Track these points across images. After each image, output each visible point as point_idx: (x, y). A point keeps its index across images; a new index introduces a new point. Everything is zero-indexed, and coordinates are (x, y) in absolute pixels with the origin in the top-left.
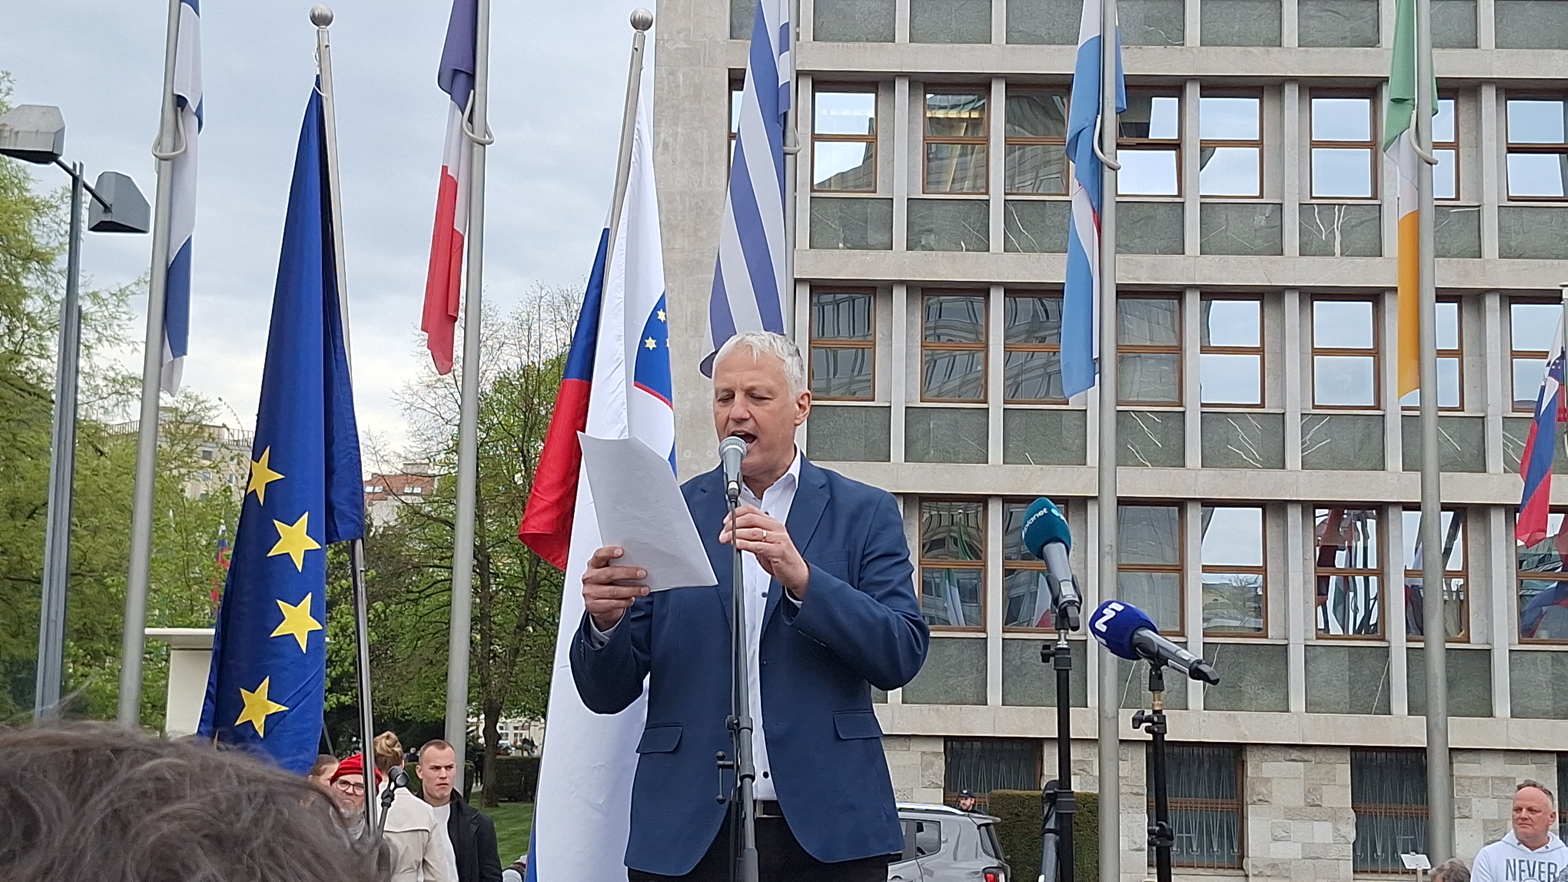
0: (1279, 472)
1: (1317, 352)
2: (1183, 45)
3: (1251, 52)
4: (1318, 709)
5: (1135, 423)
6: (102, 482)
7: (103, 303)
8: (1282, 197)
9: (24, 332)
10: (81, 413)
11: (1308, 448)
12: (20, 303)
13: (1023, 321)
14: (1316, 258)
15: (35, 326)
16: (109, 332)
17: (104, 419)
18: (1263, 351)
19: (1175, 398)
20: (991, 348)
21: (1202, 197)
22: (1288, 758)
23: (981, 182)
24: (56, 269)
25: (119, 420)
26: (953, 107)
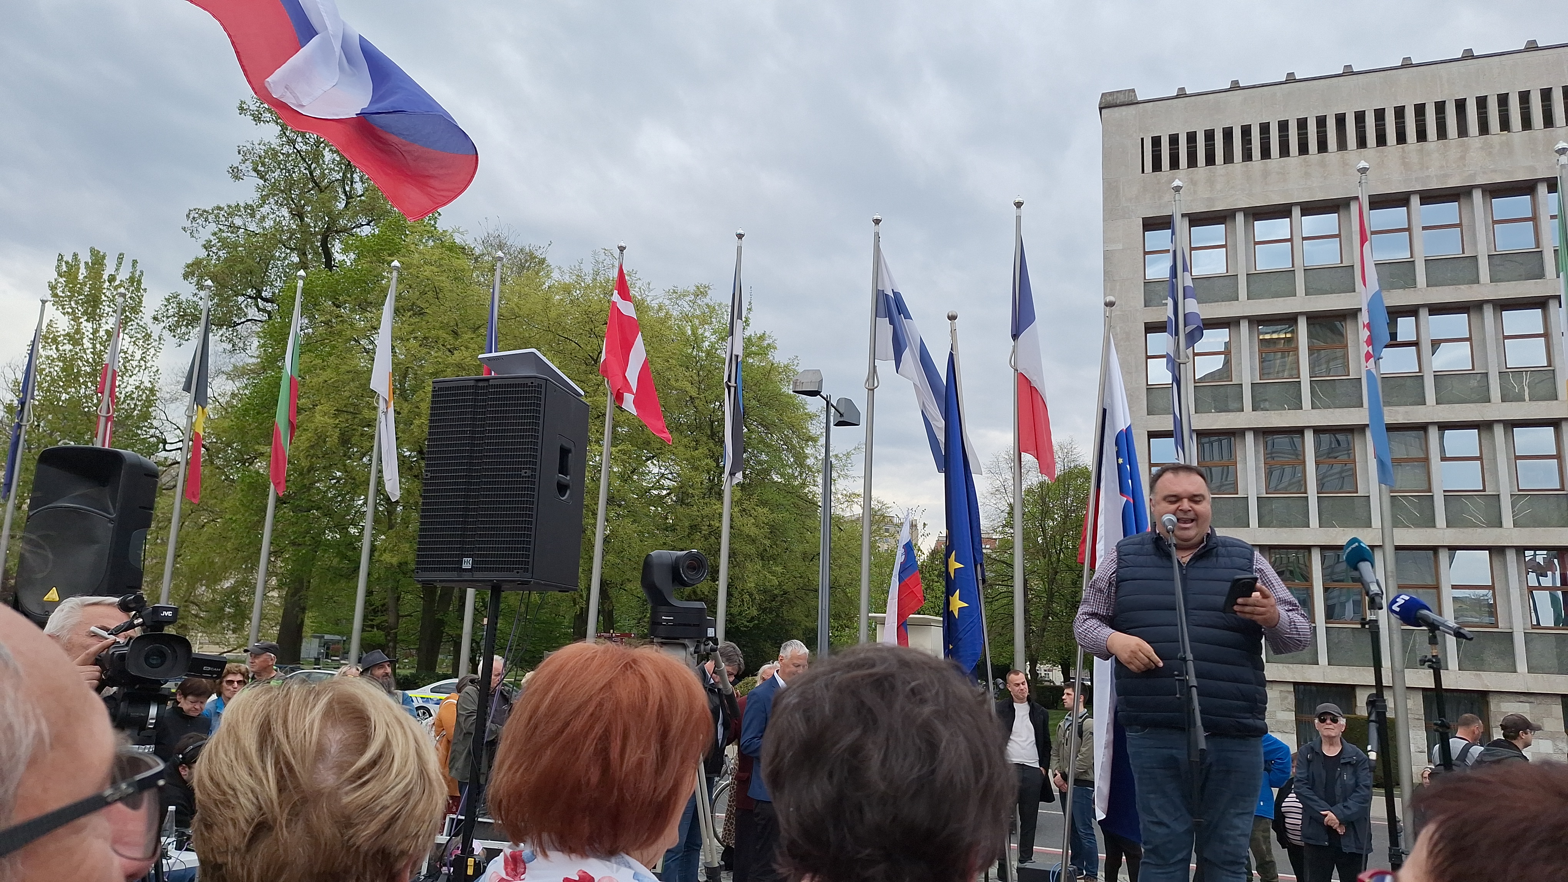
0: (1499, 530)
1: (1518, 458)
2: (1416, 287)
3: (1460, 289)
4: (1536, 671)
5: (1400, 502)
6: (843, 544)
7: (840, 459)
8: (1487, 369)
9: (807, 474)
10: (832, 511)
11: (1517, 515)
12: (804, 460)
13: (1324, 447)
14: (1513, 403)
15: (811, 471)
16: (843, 473)
17: (842, 514)
18: (1482, 458)
19: (1426, 487)
20: (1307, 463)
21: (1434, 372)
22: (1518, 700)
23: (1295, 372)
24: (819, 444)
25: (848, 514)
26: (1274, 332)
